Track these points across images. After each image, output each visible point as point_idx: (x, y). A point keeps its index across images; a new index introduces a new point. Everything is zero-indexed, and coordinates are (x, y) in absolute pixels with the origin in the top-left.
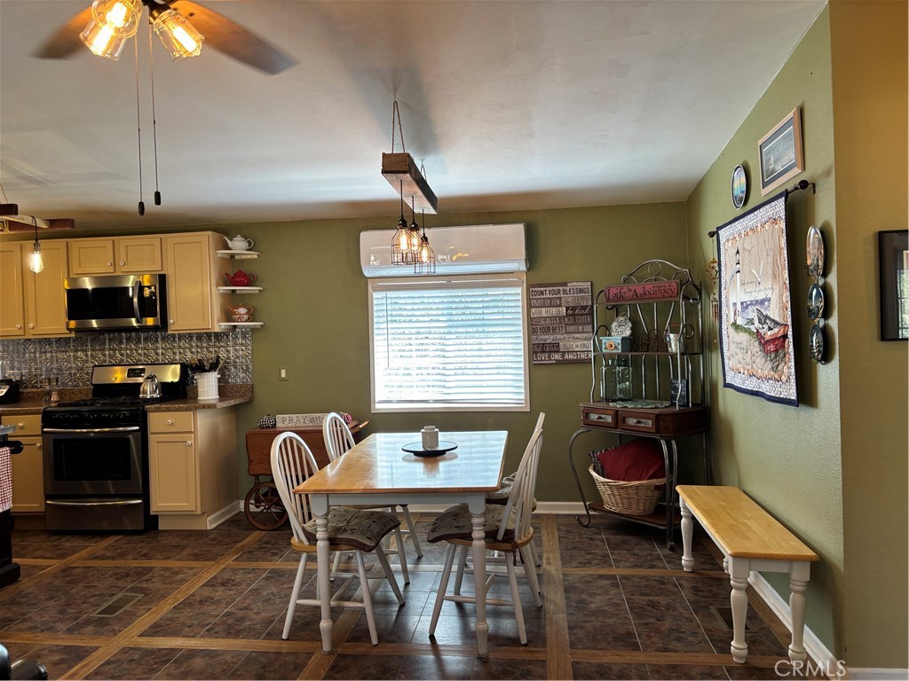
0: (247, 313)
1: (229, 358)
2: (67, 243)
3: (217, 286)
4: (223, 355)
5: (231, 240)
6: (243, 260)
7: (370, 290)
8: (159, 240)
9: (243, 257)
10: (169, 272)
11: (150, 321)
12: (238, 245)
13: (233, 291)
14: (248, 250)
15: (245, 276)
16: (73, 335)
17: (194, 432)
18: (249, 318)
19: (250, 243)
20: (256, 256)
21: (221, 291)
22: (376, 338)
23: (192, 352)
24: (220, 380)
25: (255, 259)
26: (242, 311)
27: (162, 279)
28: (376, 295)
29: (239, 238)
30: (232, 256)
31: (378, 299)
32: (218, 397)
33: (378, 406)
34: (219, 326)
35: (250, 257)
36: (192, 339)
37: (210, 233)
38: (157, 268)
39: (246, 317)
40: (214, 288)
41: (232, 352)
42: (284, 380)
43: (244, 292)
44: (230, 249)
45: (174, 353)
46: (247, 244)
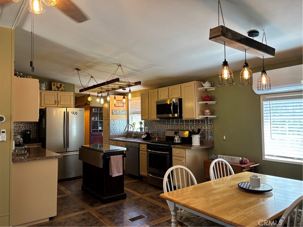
0: (209, 112)
1: (205, 130)
2: (158, 90)
3: (198, 102)
4: (203, 128)
5: (204, 83)
6: (210, 91)
7: (261, 100)
8: (180, 86)
9: (210, 90)
10: (182, 97)
11: (176, 115)
12: (207, 85)
13: (207, 103)
14: (211, 87)
15: (209, 97)
16: (159, 119)
17: (185, 158)
18: (211, 114)
19: (212, 84)
20: (214, 89)
21: (199, 104)
22: (265, 123)
23: (194, 127)
24: (200, 138)
25: (214, 90)
26: (208, 111)
27: (180, 100)
28: (264, 103)
29: (207, 82)
30: (206, 90)
31: (265, 105)
32: (200, 145)
33: (266, 157)
34: (199, 117)
35: (212, 89)
36: (193, 122)
37: (195, 81)
38: (179, 96)
39: (209, 114)
40: (196, 102)
41: (206, 127)
42: (224, 140)
43: (210, 104)
44: (204, 87)
45: (189, 127)
46: (210, 85)
